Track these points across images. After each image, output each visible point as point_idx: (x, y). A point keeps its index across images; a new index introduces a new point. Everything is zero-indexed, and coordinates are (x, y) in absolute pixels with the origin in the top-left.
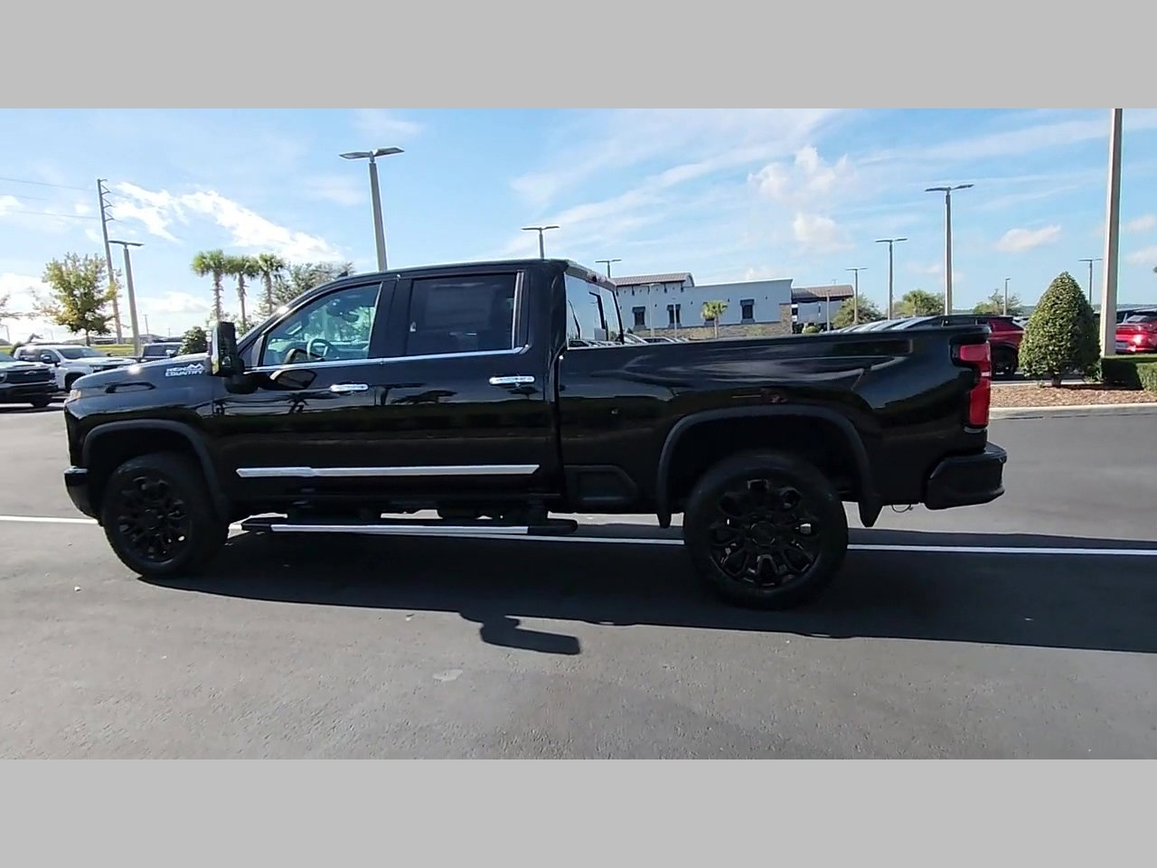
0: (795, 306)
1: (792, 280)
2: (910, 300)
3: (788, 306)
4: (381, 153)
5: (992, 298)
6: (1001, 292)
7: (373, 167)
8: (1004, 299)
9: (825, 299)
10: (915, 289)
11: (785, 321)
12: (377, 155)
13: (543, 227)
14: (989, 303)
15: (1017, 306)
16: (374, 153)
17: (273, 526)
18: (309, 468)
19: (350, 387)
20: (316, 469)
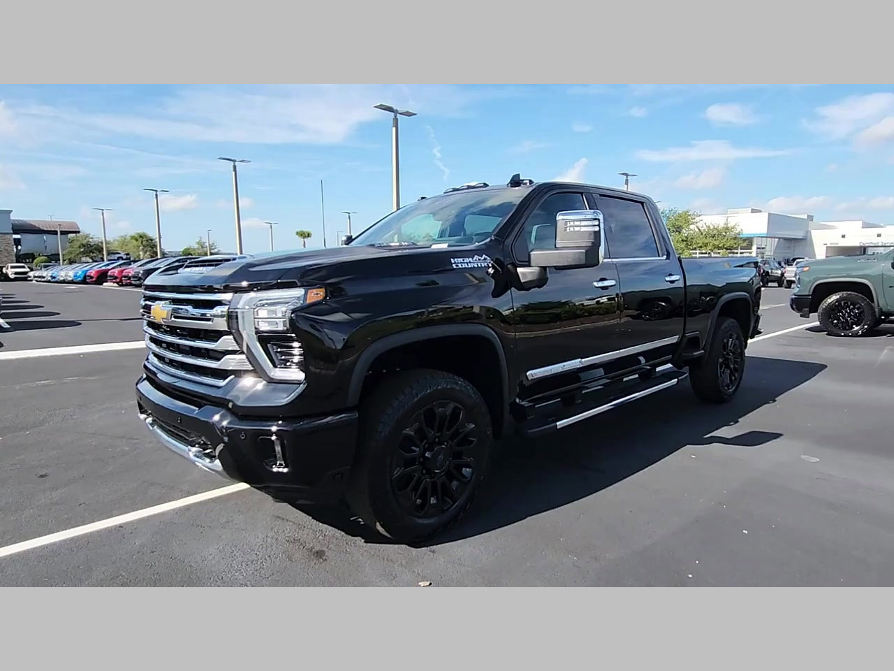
0: (18, 236)
1: (11, 211)
2: (137, 240)
3: (8, 236)
5: (198, 243)
6: (205, 239)
8: (207, 244)
9: (55, 233)
10: (140, 231)
11: (7, 250)
14: (196, 246)
17: (558, 423)
18: (580, 360)
19: (606, 283)
20: (583, 360)
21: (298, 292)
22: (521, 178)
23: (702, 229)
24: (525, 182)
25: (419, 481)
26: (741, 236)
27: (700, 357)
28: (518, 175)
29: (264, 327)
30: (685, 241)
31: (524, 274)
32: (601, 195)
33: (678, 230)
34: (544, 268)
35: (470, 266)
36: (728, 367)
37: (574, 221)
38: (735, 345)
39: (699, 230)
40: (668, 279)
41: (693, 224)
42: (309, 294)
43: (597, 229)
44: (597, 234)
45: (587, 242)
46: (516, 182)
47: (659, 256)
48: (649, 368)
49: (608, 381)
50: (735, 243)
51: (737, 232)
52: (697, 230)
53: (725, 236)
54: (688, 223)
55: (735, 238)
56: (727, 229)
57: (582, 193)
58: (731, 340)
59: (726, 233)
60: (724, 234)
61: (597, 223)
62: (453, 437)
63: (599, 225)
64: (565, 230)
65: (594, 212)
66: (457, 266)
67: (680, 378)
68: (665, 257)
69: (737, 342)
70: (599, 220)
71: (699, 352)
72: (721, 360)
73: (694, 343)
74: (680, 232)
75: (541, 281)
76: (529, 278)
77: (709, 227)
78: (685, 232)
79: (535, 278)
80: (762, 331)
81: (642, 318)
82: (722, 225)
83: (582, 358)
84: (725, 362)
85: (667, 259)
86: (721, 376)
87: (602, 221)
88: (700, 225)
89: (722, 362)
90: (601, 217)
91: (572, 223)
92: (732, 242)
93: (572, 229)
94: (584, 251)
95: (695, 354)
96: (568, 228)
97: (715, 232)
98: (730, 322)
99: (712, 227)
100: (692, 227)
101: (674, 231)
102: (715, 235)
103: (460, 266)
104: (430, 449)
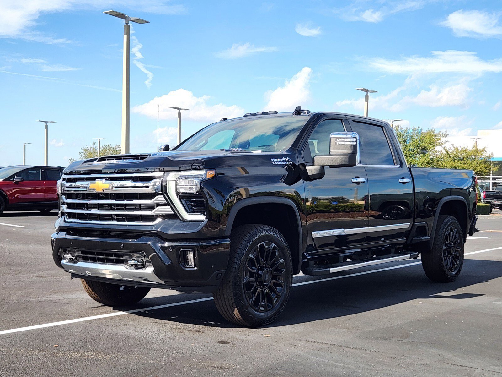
17: (331, 269)
18: (343, 229)
19: (359, 180)
20: (345, 230)
21: (203, 172)
22: (302, 109)
23: (450, 151)
24: (305, 111)
25: (255, 290)
26: (492, 160)
27: (427, 242)
28: (300, 107)
29: (182, 190)
30: (431, 163)
31: (311, 170)
32: (354, 121)
33: (423, 151)
34: (323, 167)
35: (281, 164)
36: (450, 253)
37: (341, 138)
38: (455, 237)
39: (447, 152)
40: (401, 181)
41: (439, 144)
42: (208, 174)
43: (355, 143)
44: (355, 147)
45: (349, 151)
46: (298, 112)
47: (394, 165)
48: (389, 245)
49: (361, 250)
50: (486, 168)
51: (487, 155)
52: (444, 152)
53: (474, 159)
54: (433, 143)
55: (486, 162)
56: (476, 151)
57: (341, 120)
58: (452, 232)
59: (476, 156)
60: (474, 157)
61: (355, 140)
62: (272, 266)
63: (356, 141)
64: (336, 144)
65: (353, 133)
66: (275, 163)
67: (412, 254)
68: (399, 165)
69: (457, 235)
70: (356, 138)
71: (426, 238)
72: (444, 248)
73: (422, 231)
74: (425, 154)
75: (320, 175)
76: (314, 173)
77: (457, 149)
78: (431, 154)
79: (317, 173)
80: (479, 229)
81: (383, 218)
82: (470, 148)
83: (345, 229)
84: (448, 249)
85: (400, 167)
86: (445, 260)
87: (358, 138)
88: (447, 146)
89: (445, 250)
90: (357, 136)
91: (340, 140)
92: (482, 166)
93: (340, 143)
94: (347, 156)
95: (423, 238)
96: (338, 143)
97: (464, 155)
98: (450, 219)
99: (460, 149)
100: (438, 148)
101: (418, 153)
102: (463, 158)
103: (276, 163)
104: (262, 270)
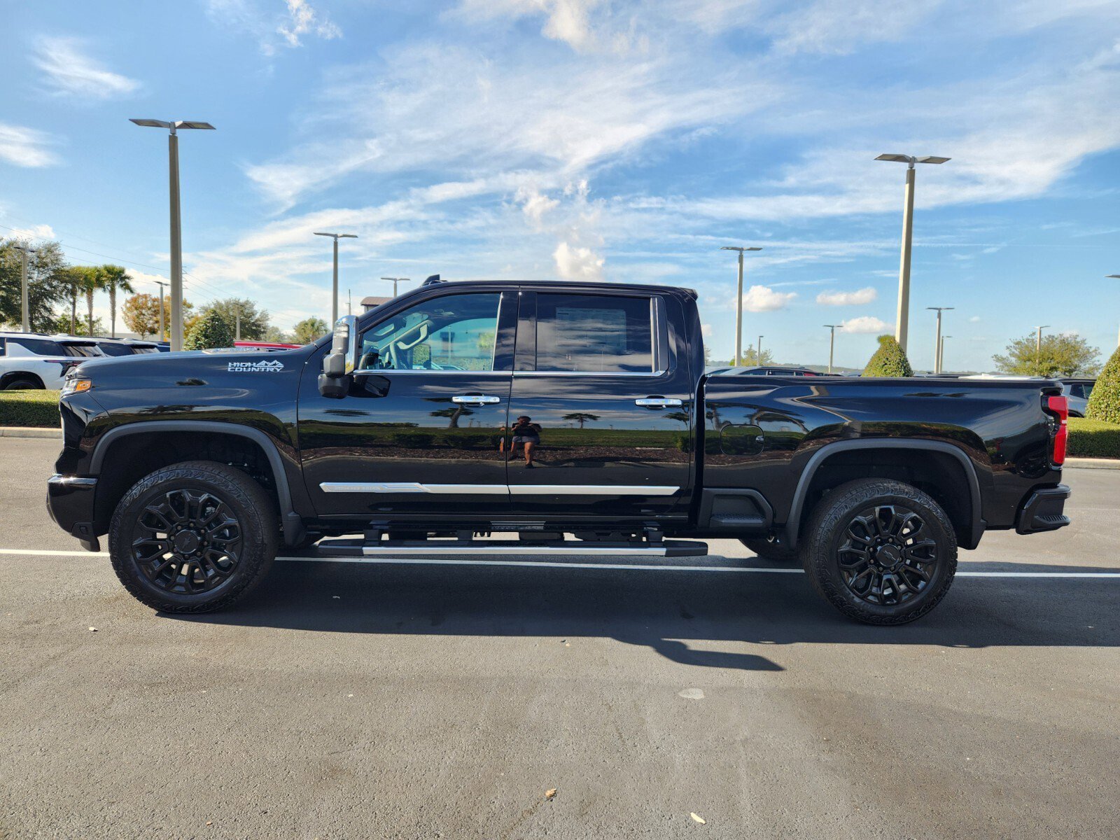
4: (186, 125)
7: (173, 141)
8: (757, 354)
12: (180, 127)
13: (340, 234)
15: (768, 361)
16: (178, 124)
17: (365, 549)
18: (416, 484)
20: (424, 485)
40: (641, 402)
42: (78, 386)
66: (233, 369)
68: (661, 373)
83: (421, 484)
103: (237, 370)
